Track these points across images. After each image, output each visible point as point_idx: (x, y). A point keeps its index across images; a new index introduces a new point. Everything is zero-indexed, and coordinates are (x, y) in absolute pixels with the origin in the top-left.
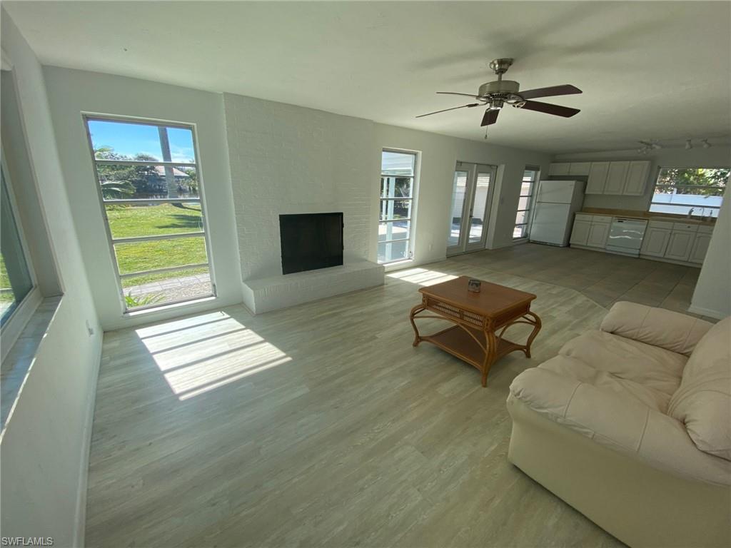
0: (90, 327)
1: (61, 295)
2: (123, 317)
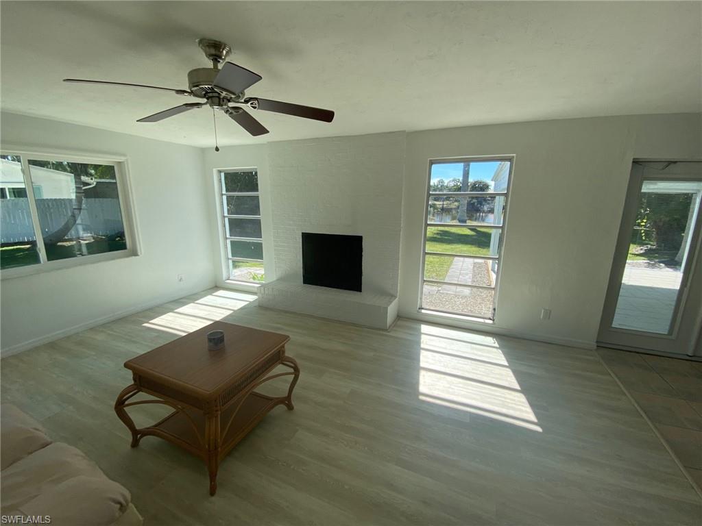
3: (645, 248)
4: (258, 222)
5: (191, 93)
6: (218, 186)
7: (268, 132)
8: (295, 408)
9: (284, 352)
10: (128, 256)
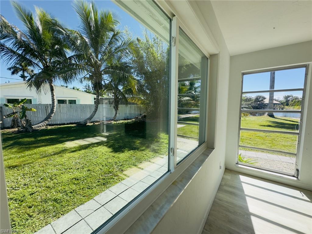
0: (221, 166)
1: (214, 149)
2: (235, 165)
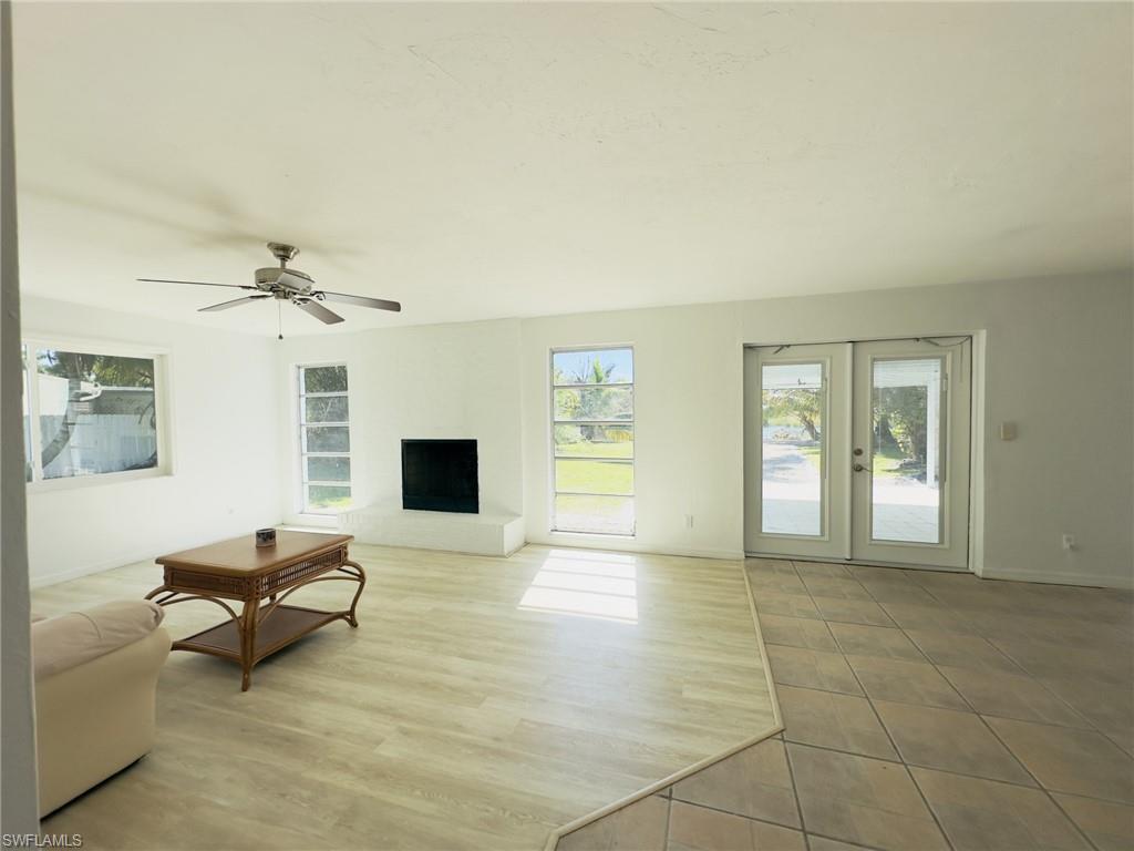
1: (171, 475)
3: (901, 462)
4: (346, 431)
5: (258, 288)
6: (295, 386)
7: (343, 320)
8: (360, 625)
9: (346, 554)
10: (158, 476)
